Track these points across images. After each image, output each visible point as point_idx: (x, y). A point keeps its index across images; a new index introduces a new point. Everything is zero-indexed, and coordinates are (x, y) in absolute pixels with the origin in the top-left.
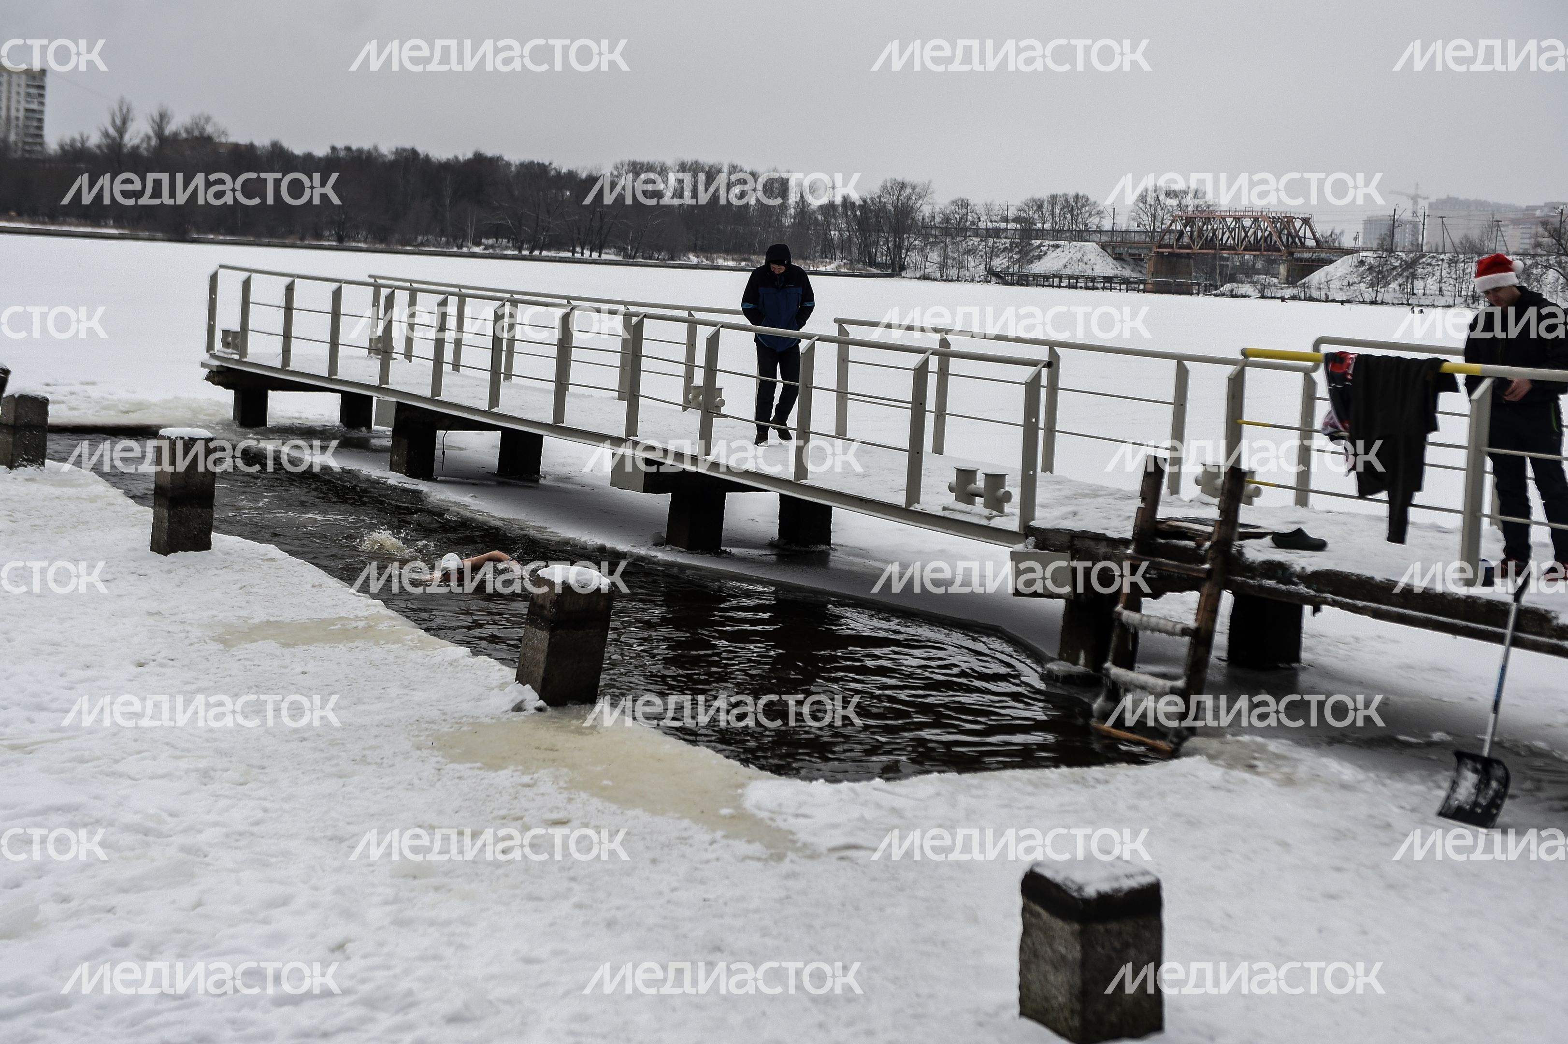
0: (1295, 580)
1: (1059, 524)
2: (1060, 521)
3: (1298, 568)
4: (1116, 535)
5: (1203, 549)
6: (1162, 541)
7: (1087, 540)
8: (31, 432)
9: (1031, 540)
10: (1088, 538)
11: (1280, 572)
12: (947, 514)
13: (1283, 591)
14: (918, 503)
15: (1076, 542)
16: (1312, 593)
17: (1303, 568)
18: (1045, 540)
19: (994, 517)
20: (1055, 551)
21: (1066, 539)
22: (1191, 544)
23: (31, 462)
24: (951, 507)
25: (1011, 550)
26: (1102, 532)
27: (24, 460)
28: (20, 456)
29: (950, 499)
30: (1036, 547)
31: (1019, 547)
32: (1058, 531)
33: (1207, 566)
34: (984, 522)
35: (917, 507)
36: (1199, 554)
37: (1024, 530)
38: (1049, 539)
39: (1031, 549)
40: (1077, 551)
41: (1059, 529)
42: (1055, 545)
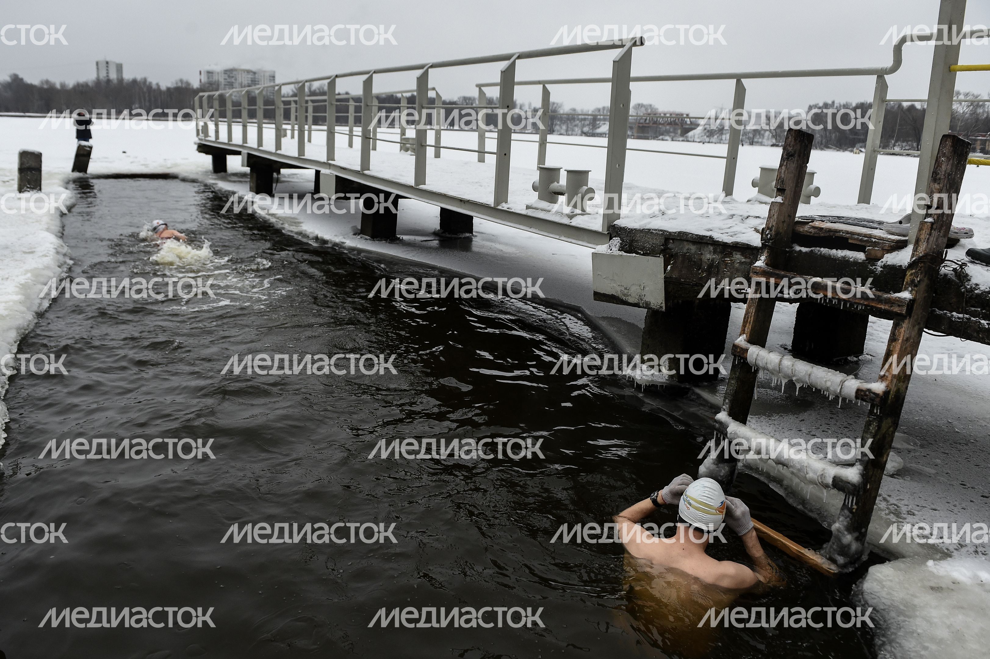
1: (649, 223)
2: (650, 220)
4: (727, 239)
6: (804, 249)
7: (685, 243)
8: (31, 172)
9: (616, 241)
10: (687, 241)
12: (530, 213)
14: (506, 202)
15: (670, 246)
18: (632, 241)
19: (576, 215)
20: (643, 255)
21: (659, 241)
23: (33, 189)
24: (534, 206)
25: (593, 251)
26: (708, 234)
27: (28, 188)
28: (25, 185)
29: (533, 198)
30: (621, 249)
31: (602, 249)
32: (648, 232)
33: (906, 295)
34: (566, 221)
35: (504, 206)
36: (872, 271)
37: (608, 230)
38: (637, 241)
39: (616, 251)
40: (672, 256)
41: (649, 230)
42: (644, 247)
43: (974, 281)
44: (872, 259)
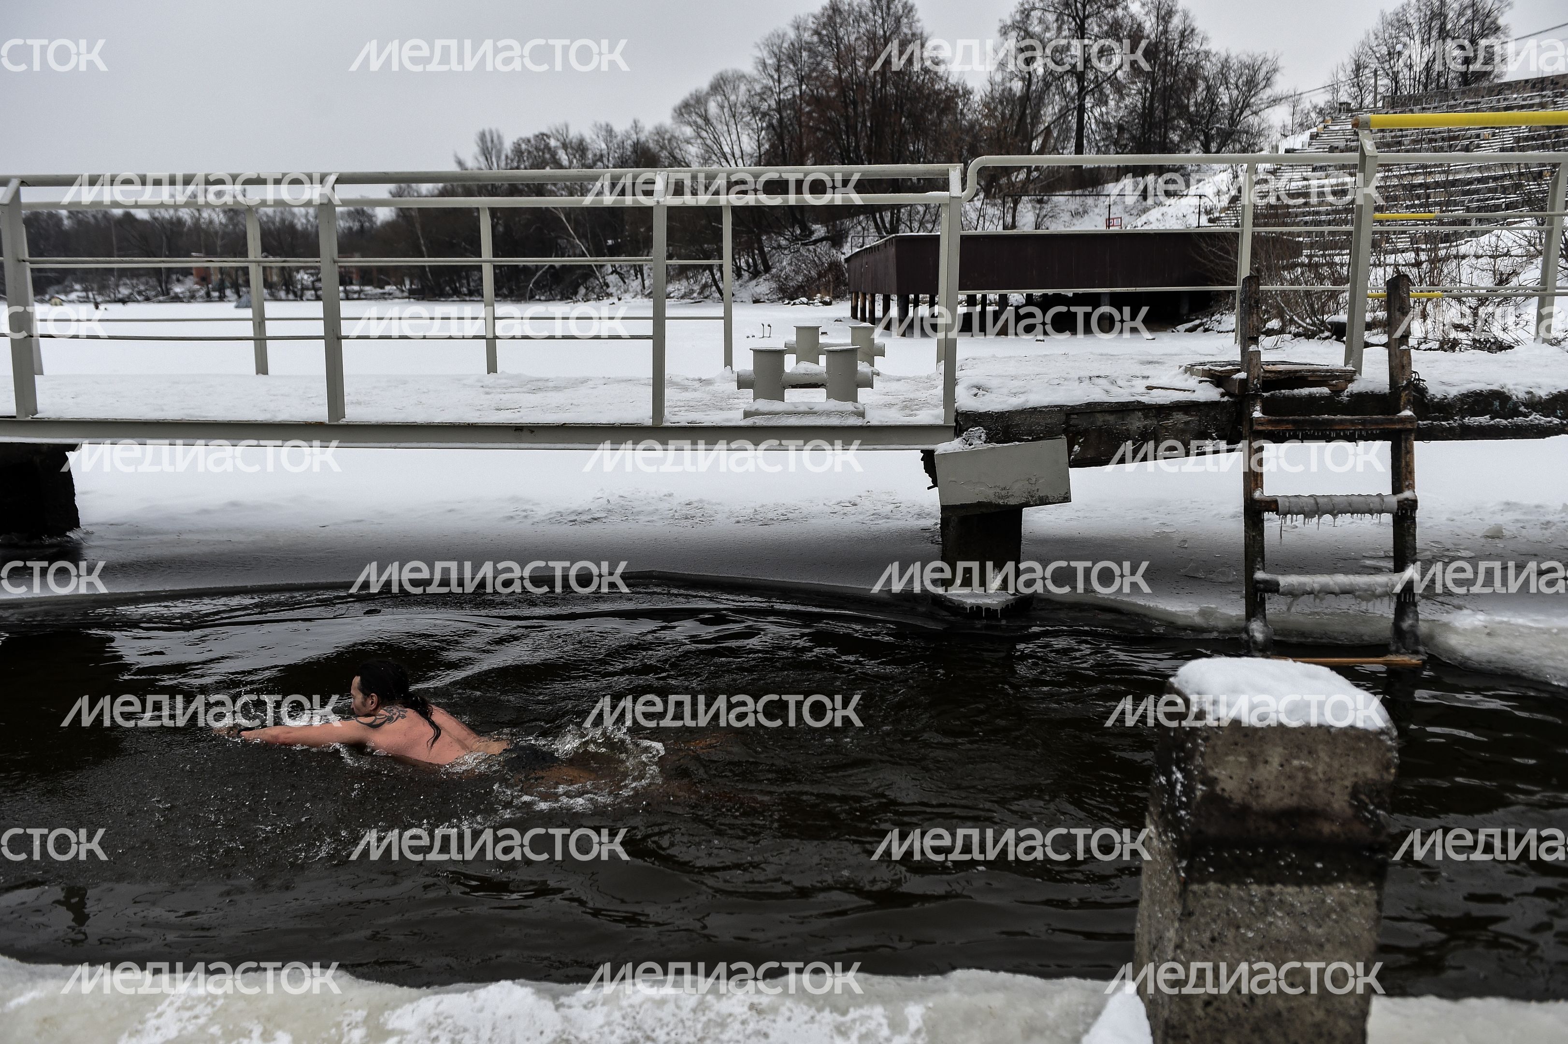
0: (1522, 409)
3: (1522, 395)
5: (1345, 393)
7: (1098, 415)
9: (979, 431)
11: (1497, 403)
13: (1506, 426)
14: (679, 414)
15: (1072, 422)
16: (1556, 421)
17: (1528, 393)
18: (1008, 427)
20: (1032, 439)
21: (1055, 420)
22: (1325, 390)
25: (921, 452)
30: (990, 440)
31: (954, 446)
33: (1407, 413)
35: (675, 420)
36: (1340, 402)
37: (956, 421)
38: (1017, 425)
39: (979, 444)
40: (1078, 433)
41: (1035, 409)
42: (1033, 431)
43: (1431, 391)
44: (1337, 392)
